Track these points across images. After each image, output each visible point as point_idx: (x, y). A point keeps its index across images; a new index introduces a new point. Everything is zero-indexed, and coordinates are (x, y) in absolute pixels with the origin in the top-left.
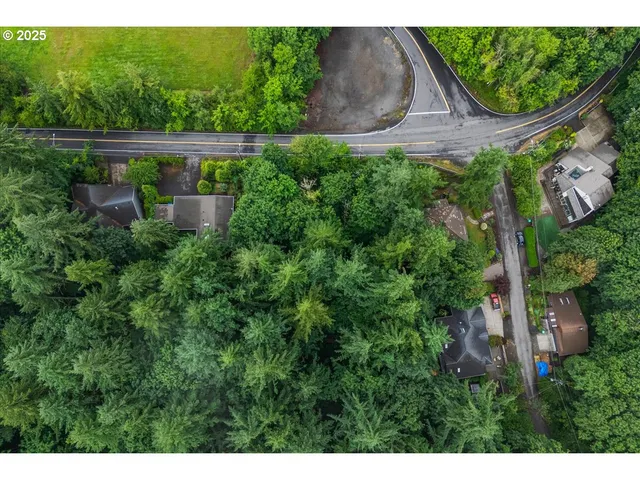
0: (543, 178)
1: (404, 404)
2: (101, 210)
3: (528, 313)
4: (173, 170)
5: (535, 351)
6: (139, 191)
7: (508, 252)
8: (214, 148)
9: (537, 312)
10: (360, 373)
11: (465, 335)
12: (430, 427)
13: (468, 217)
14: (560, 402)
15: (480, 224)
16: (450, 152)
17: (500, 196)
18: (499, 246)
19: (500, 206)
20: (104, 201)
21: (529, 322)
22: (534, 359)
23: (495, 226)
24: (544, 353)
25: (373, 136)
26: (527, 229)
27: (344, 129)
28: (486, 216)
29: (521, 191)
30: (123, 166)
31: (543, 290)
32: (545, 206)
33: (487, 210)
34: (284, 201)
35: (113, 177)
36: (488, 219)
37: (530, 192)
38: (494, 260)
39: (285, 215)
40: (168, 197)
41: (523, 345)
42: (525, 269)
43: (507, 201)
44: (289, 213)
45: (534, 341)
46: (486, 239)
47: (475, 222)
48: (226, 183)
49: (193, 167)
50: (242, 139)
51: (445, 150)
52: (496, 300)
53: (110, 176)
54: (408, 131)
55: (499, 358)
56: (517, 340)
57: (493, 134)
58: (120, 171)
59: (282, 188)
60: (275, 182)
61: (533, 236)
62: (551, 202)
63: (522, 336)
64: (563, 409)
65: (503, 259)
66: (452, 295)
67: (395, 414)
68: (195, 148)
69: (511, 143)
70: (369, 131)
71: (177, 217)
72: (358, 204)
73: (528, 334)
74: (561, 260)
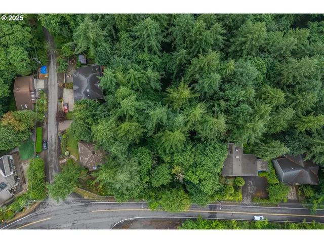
0: (24, 186)
1: (128, 45)
2: (301, 167)
3: (47, 100)
4: (259, 194)
5: (46, 80)
6: (280, 180)
7: (54, 137)
8: (235, 209)
9: (42, 101)
10: (151, 63)
11: (87, 88)
12: (114, 34)
13: (76, 160)
14: (37, 51)
15: (69, 155)
16: (83, 204)
17: (54, 173)
18: (59, 141)
19: (55, 167)
20: (301, 173)
21: (47, 96)
22: (48, 75)
23: (60, 153)
24: (42, 79)
25: (133, 216)
26: (40, 151)
27: (151, 222)
28: (65, 160)
29: (40, 175)
30: (290, 198)
31: (36, 113)
32: (26, 167)
33: (64, 164)
34: (195, 165)
35: (295, 190)
36: (64, 158)
37: (34, 174)
38: (63, 132)
39: (195, 156)
40: (261, 175)
41: (53, 83)
42: (45, 127)
43: (50, 170)
44: (193, 156)
45: (46, 85)
46: (66, 146)
47: (72, 156)
48: (227, 185)
49: (247, 196)
50: (217, 215)
51: (86, 206)
52: (66, 108)
53: (297, 192)
54: (109, 220)
55: (68, 77)
56: (56, 86)
57: (53, 217)
58: (291, 194)
59: (197, 173)
60: (202, 177)
61: (37, 147)
62: (22, 169)
63: (53, 88)
64: (36, 48)
65: (57, 133)
66: (94, 106)
67: (133, 41)
68: (246, 210)
69: (42, 210)
70: (136, 220)
71: (255, 163)
72: (148, 162)
73: (49, 89)
74: (23, 127)
